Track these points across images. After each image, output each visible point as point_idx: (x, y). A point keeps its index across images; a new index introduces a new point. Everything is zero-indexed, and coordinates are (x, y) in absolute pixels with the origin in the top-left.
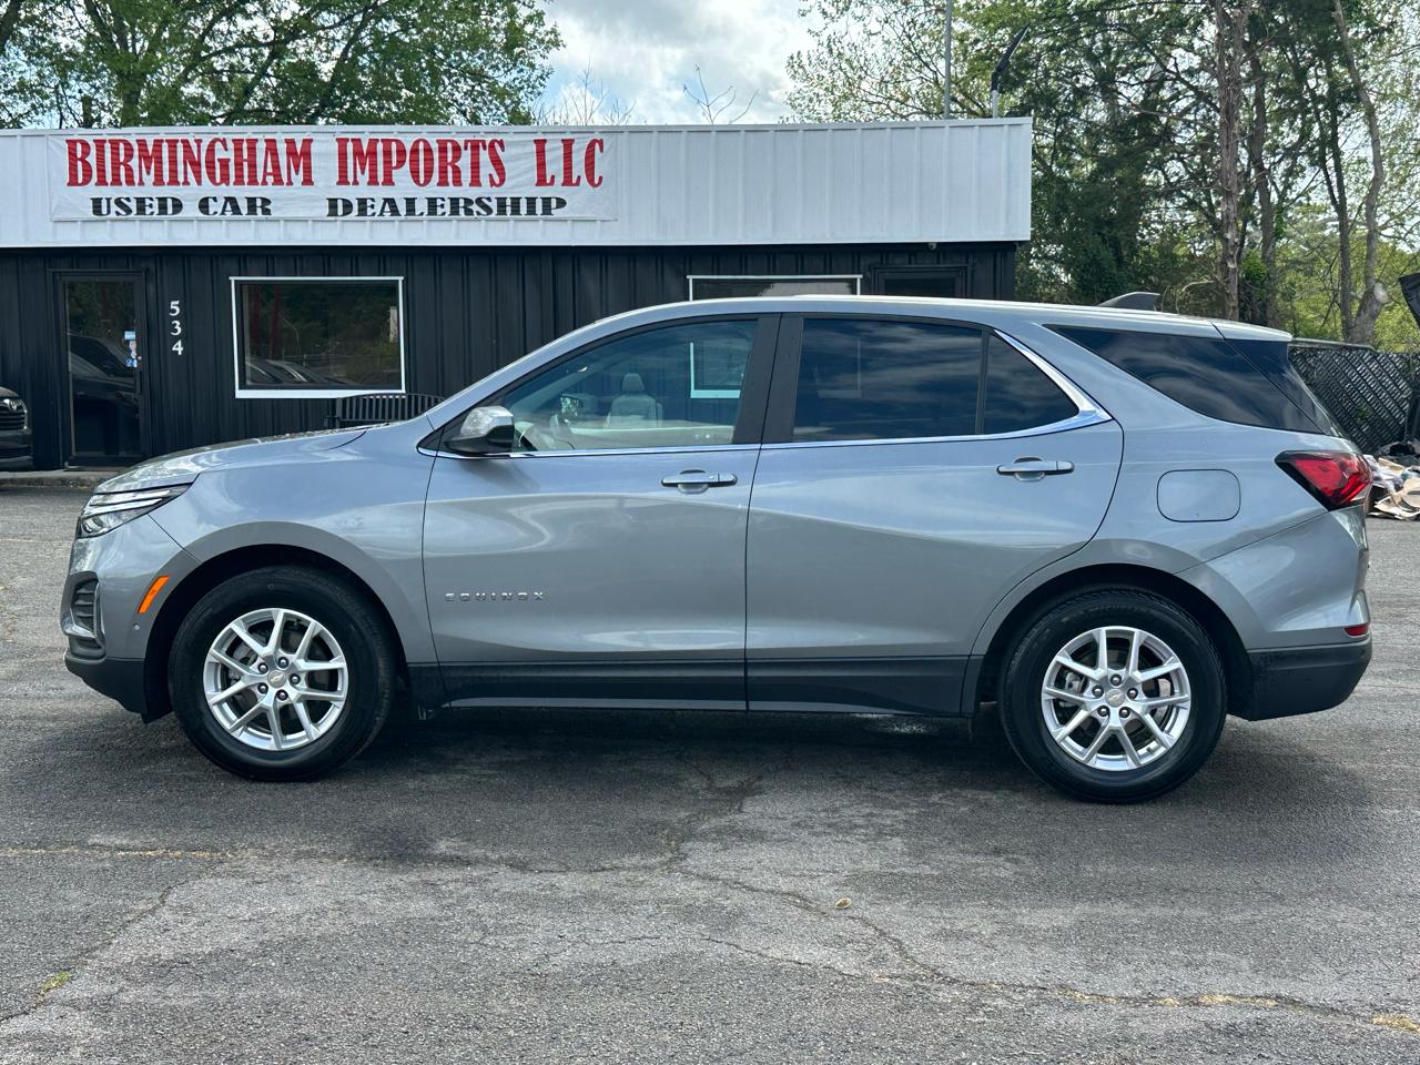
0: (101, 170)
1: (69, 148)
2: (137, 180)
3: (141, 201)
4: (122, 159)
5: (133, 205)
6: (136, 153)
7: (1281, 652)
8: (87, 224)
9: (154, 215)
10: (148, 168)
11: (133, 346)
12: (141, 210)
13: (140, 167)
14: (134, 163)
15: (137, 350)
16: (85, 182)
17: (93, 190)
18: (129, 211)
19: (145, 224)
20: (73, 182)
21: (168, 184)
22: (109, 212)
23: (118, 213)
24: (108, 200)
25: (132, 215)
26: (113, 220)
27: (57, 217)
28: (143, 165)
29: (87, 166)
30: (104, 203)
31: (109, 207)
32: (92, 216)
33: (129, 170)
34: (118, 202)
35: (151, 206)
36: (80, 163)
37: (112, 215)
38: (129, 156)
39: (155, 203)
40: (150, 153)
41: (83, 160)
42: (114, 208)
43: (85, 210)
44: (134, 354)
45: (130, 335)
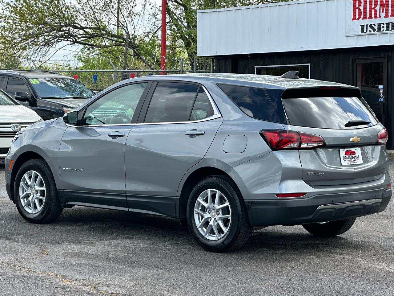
0: (365, 12)
1: (354, 3)
2: (378, 16)
3: (379, 25)
4: (373, 6)
5: (376, 27)
6: (379, 3)
7: (254, 201)
8: (359, 37)
9: (384, 31)
10: (383, 10)
11: (381, 92)
12: (379, 29)
13: (380, 9)
14: (378, 8)
15: (383, 93)
16: (359, 18)
17: (362, 22)
18: (374, 30)
19: (381, 35)
20: (354, 19)
21: (390, 16)
22: (367, 31)
23: (370, 31)
24: (367, 25)
25: (375, 32)
26: (369, 35)
27: (348, 34)
28: (381, 9)
29: (360, 10)
30: (365, 27)
31: (367, 28)
32: (360, 33)
33: (376, 11)
34: (371, 26)
35: (383, 27)
36: (357, 10)
37: (368, 32)
38: (376, 5)
39: (385, 26)
40: (384, 2)
41: (358, 8)
42: (369, 29)
43: (358, 31)
44: (382, 95)
45: (380, 87)
